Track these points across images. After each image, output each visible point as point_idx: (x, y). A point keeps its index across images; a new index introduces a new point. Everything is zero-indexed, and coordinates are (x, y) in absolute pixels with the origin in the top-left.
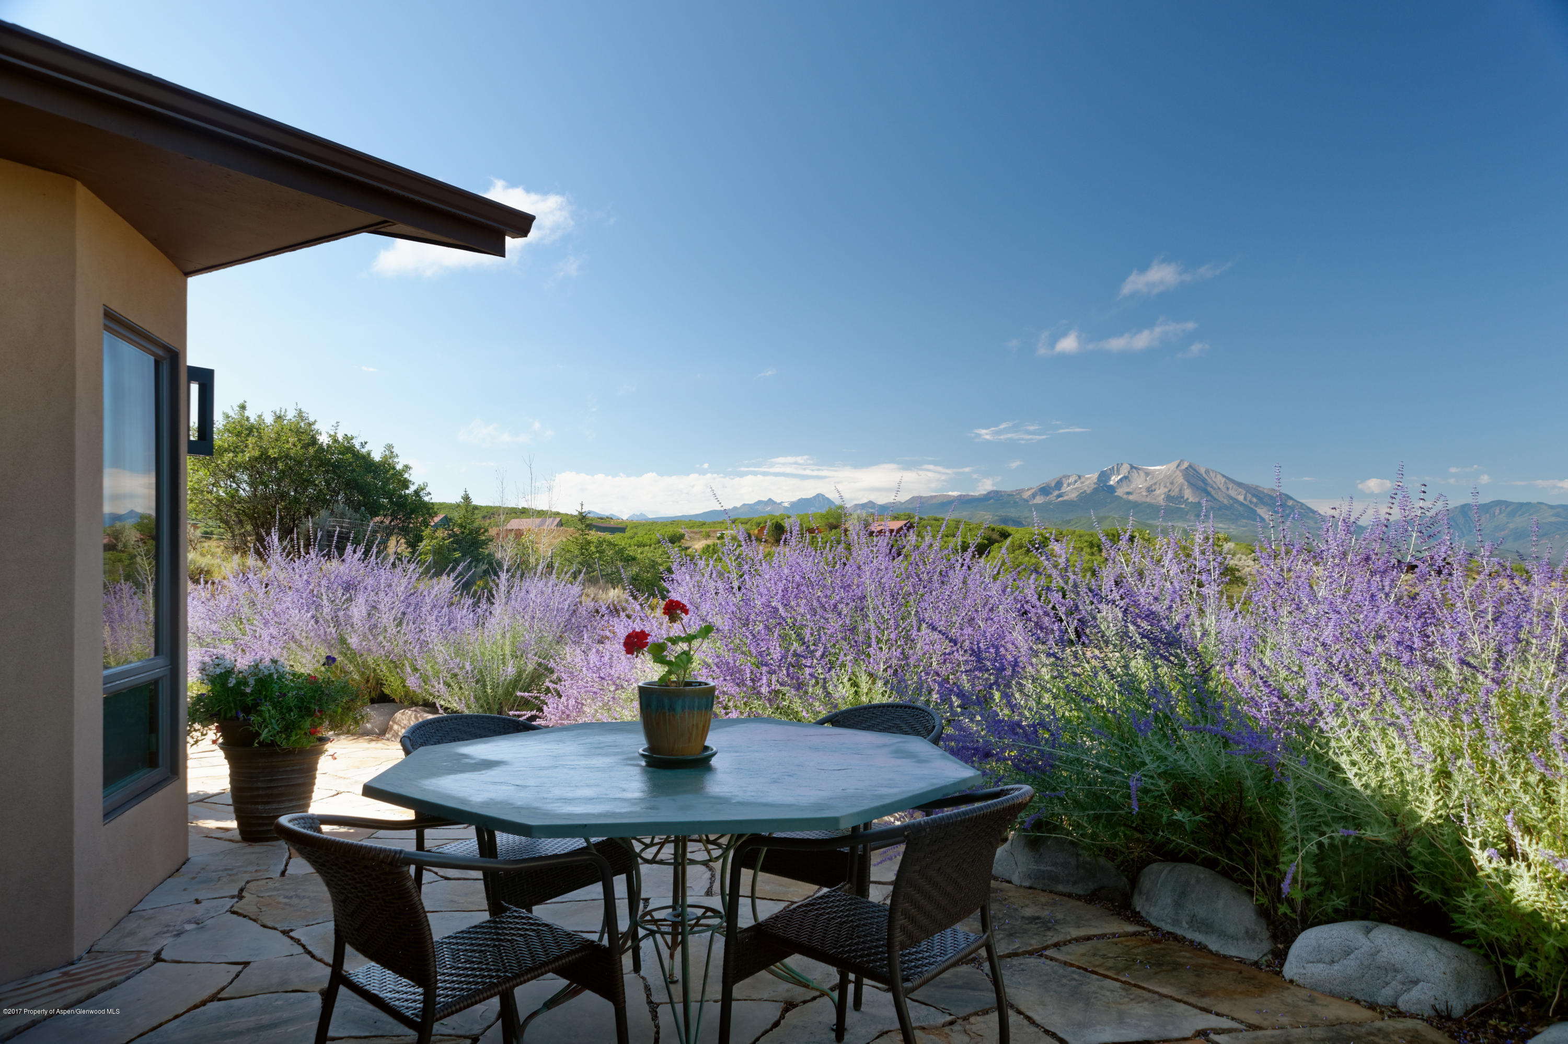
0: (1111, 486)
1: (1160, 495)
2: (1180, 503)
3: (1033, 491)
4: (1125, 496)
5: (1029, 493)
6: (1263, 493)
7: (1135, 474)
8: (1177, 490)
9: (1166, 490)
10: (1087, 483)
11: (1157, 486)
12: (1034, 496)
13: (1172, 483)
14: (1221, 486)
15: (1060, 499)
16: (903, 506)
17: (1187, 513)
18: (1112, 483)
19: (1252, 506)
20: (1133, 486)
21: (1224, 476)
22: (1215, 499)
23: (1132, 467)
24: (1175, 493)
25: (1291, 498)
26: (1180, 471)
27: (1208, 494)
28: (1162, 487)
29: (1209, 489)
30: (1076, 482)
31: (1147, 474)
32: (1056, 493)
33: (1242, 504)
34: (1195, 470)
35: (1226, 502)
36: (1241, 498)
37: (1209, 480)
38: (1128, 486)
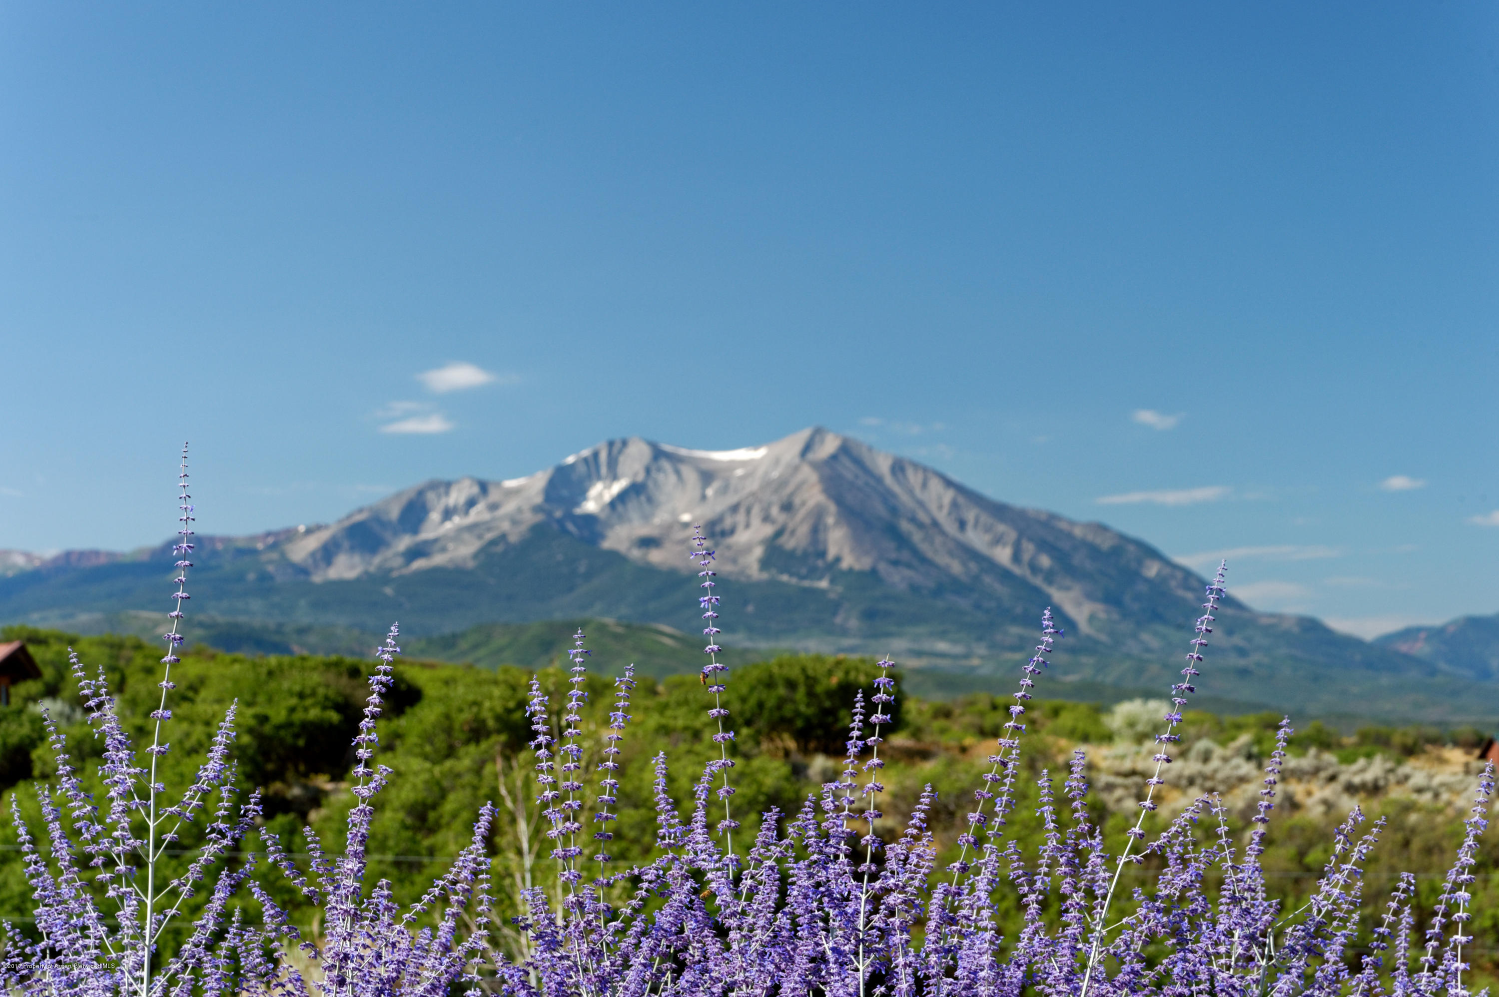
0: (590, 519)
1: (747, 549)
2: (814, 573)
3: (323, 536)
4: (636, 554)
5: (312, 543)
6: (1070, 536)
7: (667, 478)
8: (803, 530)
9: (768, 530)
10: (509, 507)
11: (740, 517)
12: (327, 553)
13: (787, 507)
14: (942, 517)
15: (419, 564)
17: (835, 607)
18: (590, 506)
19: (1038, 581)
20: (661, 518)
21: (949, 483)
22: (924, 560)
23: (658, 454)
24: (794, 542)
25: (1153, 553)
26: (816, 466)
27: (902, 541)
28: (756, 521)
29: (905, 526)
30: (471, 503)
31: (707, 476)
32: (404, 542)
33: (1005, 575)
34: (858, 462)
35: (956, 567)
36: (1003, 555)
37: (904, 498)
38: (646, 518)
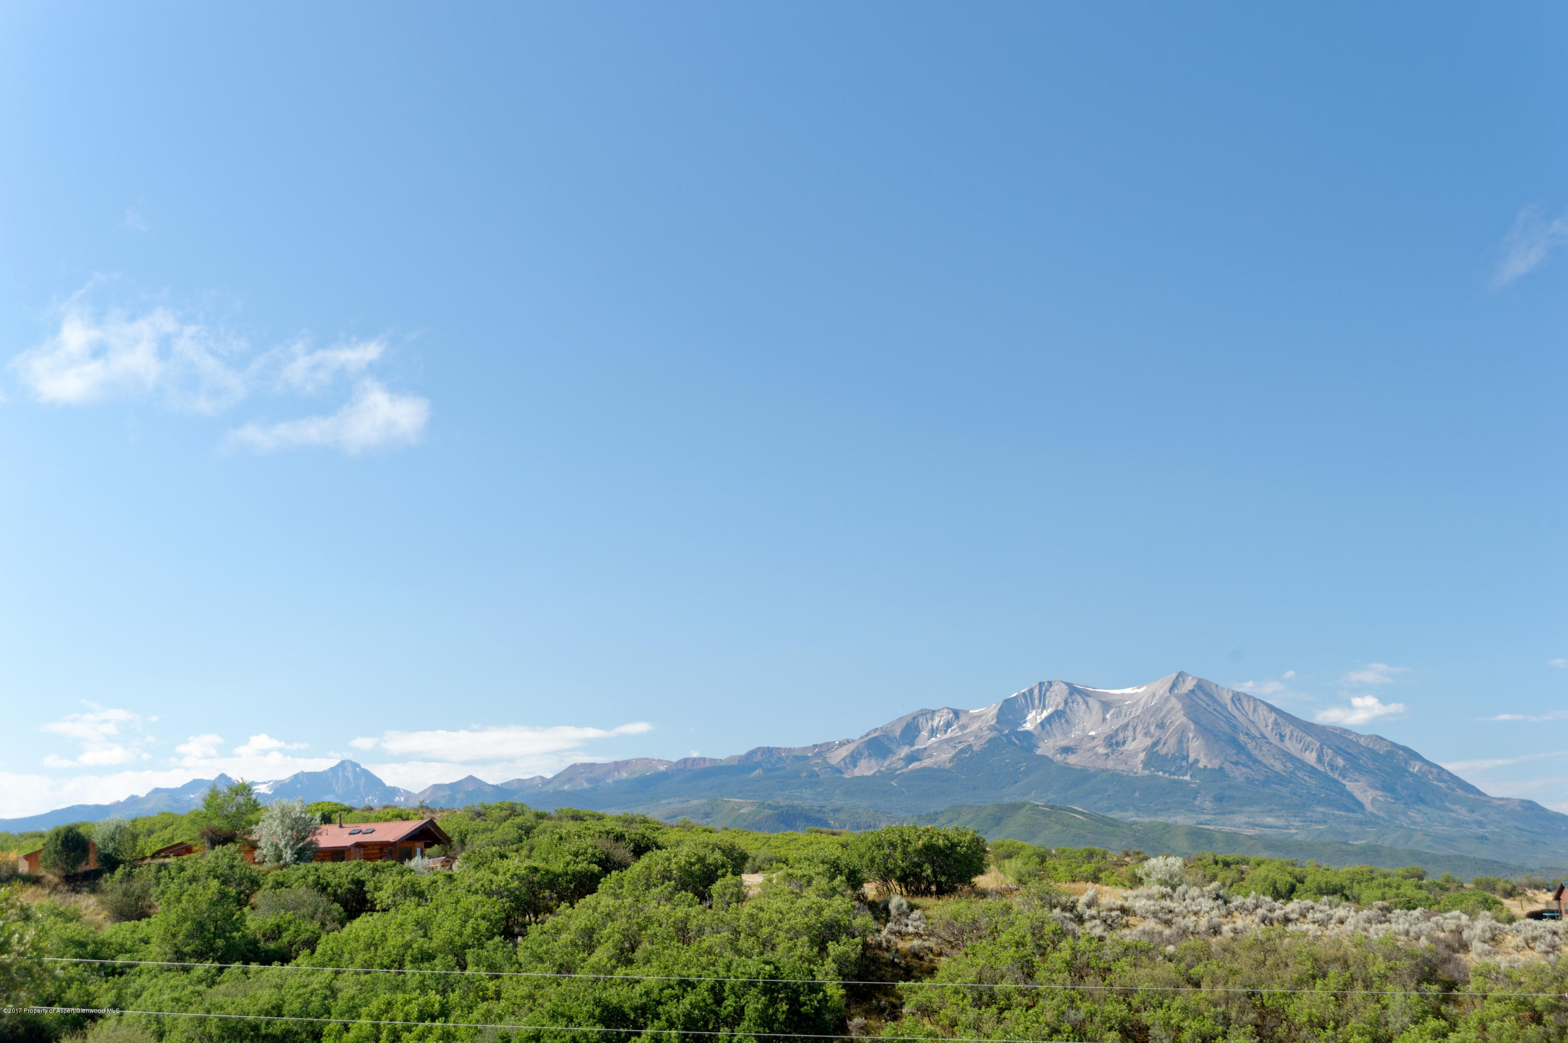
0: (1028, 734)
1: (1135, 754)
2: (1180, 770)
3: (852, 747)
4: (1059, 757)
5: (844, 752)
6: (1357, 744)
7: (1079, 707)
8: (1173, 741)
9: (1149, 741)
10: (974, 727)
11: (1129, 733)
12: (854, 759)
13: (1161, 726)
14: (1268, 732)
15: (915, 765)
16: (550, 789)
17: (1196, 793)
18: (1028, 726)
19: (1336, 776)
20: (1076, 733)
21: (1272, 708)
22: (1256, 761)
23: (1073, 690)
24: (1168, 748)
25: (1417, 757)
26: (1179, 697)
27: (1241, 748)
28: (1140, 736)
29: (1242, 738)
30: (948, 725)
31: (1106, 705)
32: (904, 751)
33: (1313, 771)
34: (1209, 695)
35: (1278, 767)
36: (1311, 758)
37: (1241, 719)
38: (1065, 734)
